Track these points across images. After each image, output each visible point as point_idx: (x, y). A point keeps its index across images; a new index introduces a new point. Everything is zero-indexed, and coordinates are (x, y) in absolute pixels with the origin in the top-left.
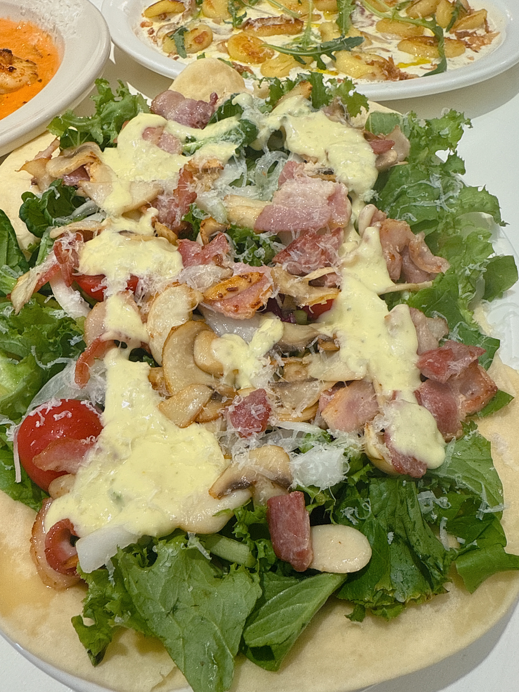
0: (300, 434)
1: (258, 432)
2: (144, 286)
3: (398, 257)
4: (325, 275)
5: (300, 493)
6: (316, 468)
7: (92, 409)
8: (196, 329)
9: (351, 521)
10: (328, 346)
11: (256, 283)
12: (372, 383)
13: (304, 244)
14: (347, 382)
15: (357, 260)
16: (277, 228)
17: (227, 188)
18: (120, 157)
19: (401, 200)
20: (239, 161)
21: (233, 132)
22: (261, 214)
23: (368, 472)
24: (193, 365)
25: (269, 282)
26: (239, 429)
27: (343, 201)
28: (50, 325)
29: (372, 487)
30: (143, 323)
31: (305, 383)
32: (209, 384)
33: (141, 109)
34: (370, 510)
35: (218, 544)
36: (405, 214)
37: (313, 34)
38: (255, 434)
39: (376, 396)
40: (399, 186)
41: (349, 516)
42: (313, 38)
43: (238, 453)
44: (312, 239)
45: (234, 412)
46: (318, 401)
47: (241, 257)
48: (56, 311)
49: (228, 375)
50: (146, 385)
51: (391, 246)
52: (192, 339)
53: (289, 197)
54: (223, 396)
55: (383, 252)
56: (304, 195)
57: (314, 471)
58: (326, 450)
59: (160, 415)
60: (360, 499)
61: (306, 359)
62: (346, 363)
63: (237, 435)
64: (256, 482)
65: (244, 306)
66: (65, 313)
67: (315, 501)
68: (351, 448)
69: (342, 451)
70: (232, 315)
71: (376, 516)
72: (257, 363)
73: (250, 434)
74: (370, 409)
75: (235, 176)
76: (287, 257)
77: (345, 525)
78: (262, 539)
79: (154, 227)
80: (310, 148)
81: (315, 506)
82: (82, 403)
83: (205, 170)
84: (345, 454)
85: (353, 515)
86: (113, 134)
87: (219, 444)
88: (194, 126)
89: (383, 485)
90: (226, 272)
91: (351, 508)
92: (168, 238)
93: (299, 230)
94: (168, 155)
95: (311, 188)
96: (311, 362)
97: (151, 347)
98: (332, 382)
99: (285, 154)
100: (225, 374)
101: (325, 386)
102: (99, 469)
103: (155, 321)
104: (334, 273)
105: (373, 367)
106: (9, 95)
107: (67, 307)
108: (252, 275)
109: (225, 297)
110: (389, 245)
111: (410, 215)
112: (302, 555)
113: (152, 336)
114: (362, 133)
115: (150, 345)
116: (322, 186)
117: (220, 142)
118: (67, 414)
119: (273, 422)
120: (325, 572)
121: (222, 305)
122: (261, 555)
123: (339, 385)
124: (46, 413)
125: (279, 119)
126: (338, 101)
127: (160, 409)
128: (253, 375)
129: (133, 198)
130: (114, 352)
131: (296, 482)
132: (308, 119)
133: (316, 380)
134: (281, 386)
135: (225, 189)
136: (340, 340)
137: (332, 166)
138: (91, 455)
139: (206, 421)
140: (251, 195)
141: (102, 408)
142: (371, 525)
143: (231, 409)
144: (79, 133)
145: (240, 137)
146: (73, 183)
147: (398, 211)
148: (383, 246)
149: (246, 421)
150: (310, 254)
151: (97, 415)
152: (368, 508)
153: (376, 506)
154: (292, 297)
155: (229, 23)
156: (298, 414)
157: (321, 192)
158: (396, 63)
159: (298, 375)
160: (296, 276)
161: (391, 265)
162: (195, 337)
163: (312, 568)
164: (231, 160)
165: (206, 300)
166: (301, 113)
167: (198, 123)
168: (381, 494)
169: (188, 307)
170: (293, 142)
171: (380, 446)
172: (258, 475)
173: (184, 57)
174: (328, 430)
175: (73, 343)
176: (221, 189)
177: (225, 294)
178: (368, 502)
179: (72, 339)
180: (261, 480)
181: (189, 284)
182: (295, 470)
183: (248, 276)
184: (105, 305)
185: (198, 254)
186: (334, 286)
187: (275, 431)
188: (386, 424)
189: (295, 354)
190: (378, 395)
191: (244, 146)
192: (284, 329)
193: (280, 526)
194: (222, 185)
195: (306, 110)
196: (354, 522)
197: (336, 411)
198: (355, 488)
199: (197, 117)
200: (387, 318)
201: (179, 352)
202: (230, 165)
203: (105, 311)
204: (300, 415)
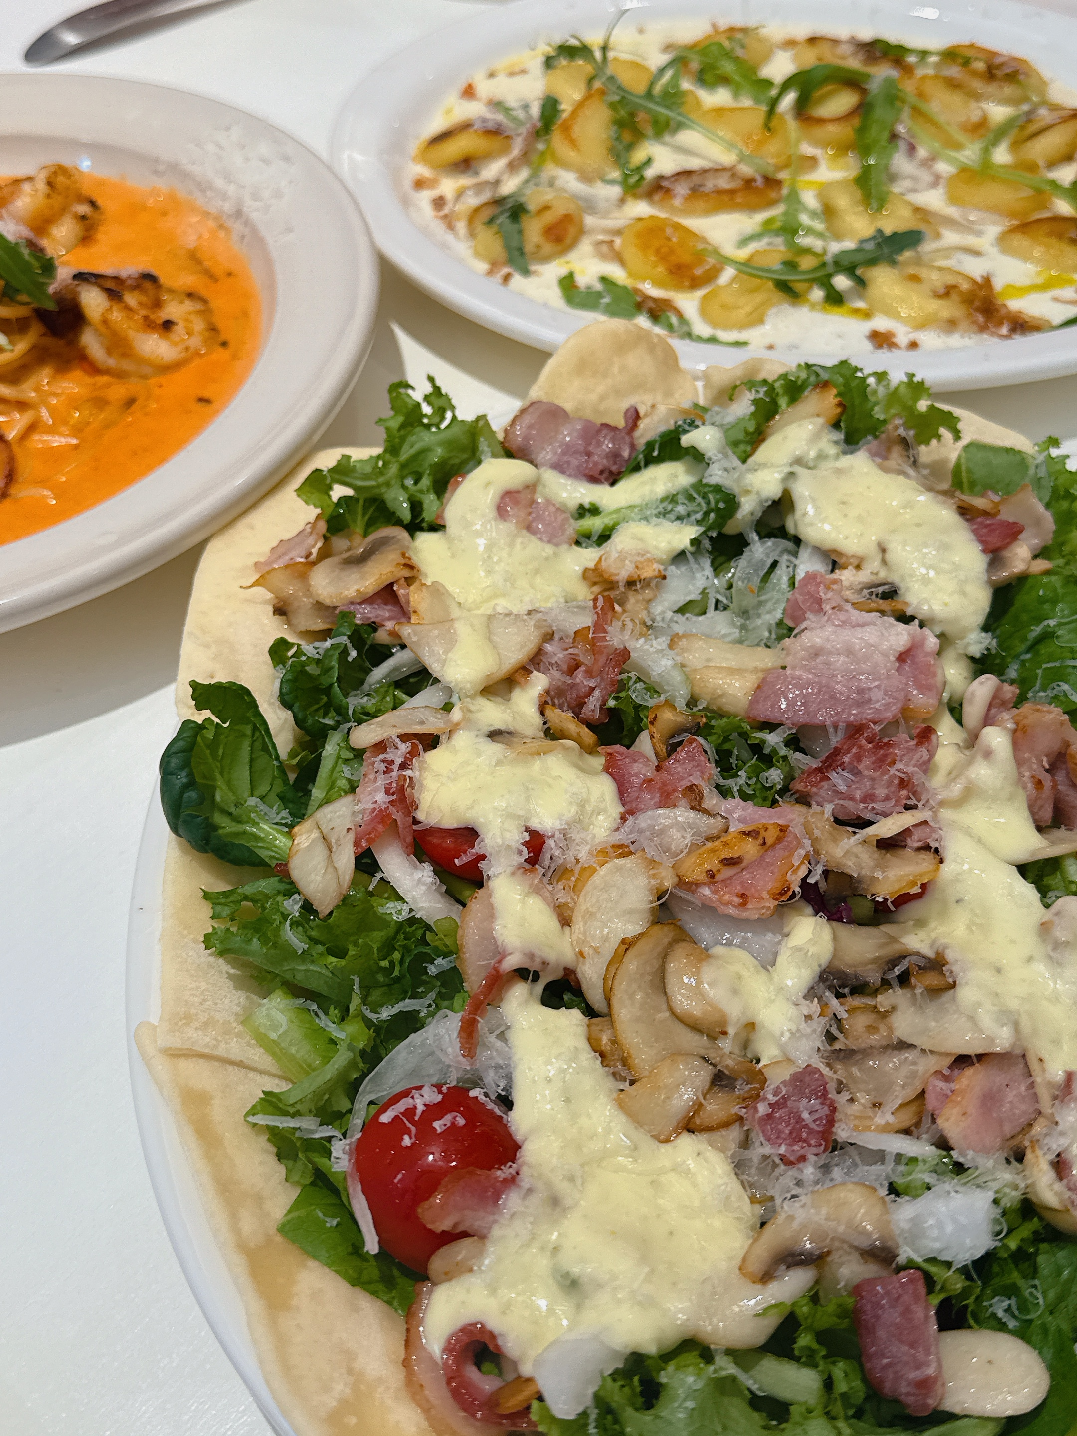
0: (899, 1158)
1: (816, 1155)
2: (557, 852)
3: (1047, 779)
4: (908, 829)
5: (919, 1273)
6: (940, 1225)
7: (490, 1106)
8: (666, 941)
9: (1004, 1324)
10: (932, 979)
11: (773, 846)
12: (1024, 1056)
13: (858, 758)
14: (977, 1055)
15: (970, 793)
16: (796, 720)
17: (675, 619)
18: (453, 556)
19: (1043, 650)
20: (696, 559)
21: (681, 499)
22: (759, 687)
23: (1035, 1232)
24: (667, 1014)
25: (803, 847)
26: (783, 1150)
27: (930, 665)
28: (383, 934)
29: (1041, 1259)
30: (563, 926)
31: (889, 1052)
32: (702, 1052)
33: (486, 449)
34: (1041, 1301)
35: (758, 1368)
36: (1054, 684)
37: (805, 209)
38: (812, 1158)
39: (1033, 1082)
40: (1039, 620)
41: (1000, 1314)
42: (804, 219)
43: (789, 1196)
44: (874, 747)
45: (767, 1115)
46: (923, 1092)
47: (734, 784)
48: (391, 905)
49: (736, 1034)
50: (588, 1058)
51: (1034, 760)
52: (661, 961)
53: (816, 655)
54: (736, 1080)
55: (1020, 775)
56: (849, 652)
57: (935, 1233)
58: (957, 1192)
59: (623, 1119)
60: (1021, 1283)
61: (883, 1000)
62: (972, 1018)
63: (778, 1161)
64: (829, 1253)
65: (757, 895)
66: (411, 910)
67: (943, 1289)
68: (1007, 1190)
69: (991, 1195)
70: (731, 911)
71: (1051, 1313)
72: (792, 1011)
73: (803, 1159)
74: (1023, 1109)
75: (689, 593)
76: (823, 784)
77: (994, 1329)
78: (839, 1359)
79: (542, 713)
80: (846, 538)
81: (942, 1296)
82: (472, 1094)
83: (631, 583)
84: (996, 1202)
85: (1008, 1310)
86: (430, 501)
87: (736, 1174)
88: (593, 479)
89: (1061, 1255)
90: (711, 825)
91: (1003, 1298)
92: (578, 740)
93: (842, 725)
94: (549, 550)
95: (862, 638)
96: (894, 1008)
97: (580, 976)
98: (948, 1054)
99: (790, 545)
100: (731, 1031)
101: (931, 1064)
102: (529, 1226)
103: (585, 924)
104: (925, 823)
105: (1026, 1027)
106: (162, 380)
107: (414, 898)
108: (766, 829)
109: (718, 877)
110: (1030, 759)
111: (1065, 687)
112: (926, 1385)
113: (581, 954)
114: (955, 507)
115: (579, 970)
116: (886, 634)
117: (654, 520)
118: (455, 1118)
119: (842, 1133)
120: (966, 1416)
121: (715, 892)
122: (841, 1386)
123: (962, 1061)
124: (416, 1118)
125: (778, 476)
126: (897, 428)
127: (621, 1106)
128: (787, 1034)
129: (499, 654)
130: (518, 992)
131: (906, 1253)
132: (839, 472)
133: (912, 1046)
134: (844, 1057)
135: (671, 620)
136: (954, 969)
137: (895, 578)
138: (512, 1200)
139: (709, 1129)
140: (723, 632)
141: (506, 1102)
142: (1045, 1330)
143: (763, 1109)
144: (361, 502)
145: (697, 508)
146: (370, 618)
147: (1036, 675)
148: (1019, 762)
149: (791, 1133)
150: (873, 779)
151: (501, 1117)
152: (1037, 1299)
153: (1051, 1294)
154: (851, 876)
155: (612, 182)
156: (885, 1117)
157: (885, 645)
158: (998, 284)
159: (873, 1034)
160: (851, 829)
161: (1036, 800)
162: (664, 957)
163: (942, 1408)
164: (680, 557)
165: (681, 883)
166: (821, 456)
167: (602, 472)
168: (1059, 1273)
169: (651, 899)
170: (811, 524)
171: (1058, 1186)
172: (832, 1239)
173: (526, 272)
174: (952, 1153)
175: (432, 970)
176: (663, 619)
177: (719, 871)
178: (1035, 1287)
179: (432, 963)
180: (838, 1249)
181: (651, 852)
182: (903, 1230)
183: (758, 833)
184: (490, 896)
185: (649, 781)
186: (927, 848)
187: (842, 1148)
188: (1063, 1142)
189: (860, 988)
190: (1038, 1080)
191: (710, 534)
192: (835, 938)
193: (881, 1333)
194: (663, 612)
195: (832, 450)
196: (1012, 1324)
197: (964, 1114)
198: (1010, 1261)
199: (599, 460)
200: (1044, 929)
201: (639, 987)
202: (677, 568)
203: (491, 907)
204: (891, 1119)
